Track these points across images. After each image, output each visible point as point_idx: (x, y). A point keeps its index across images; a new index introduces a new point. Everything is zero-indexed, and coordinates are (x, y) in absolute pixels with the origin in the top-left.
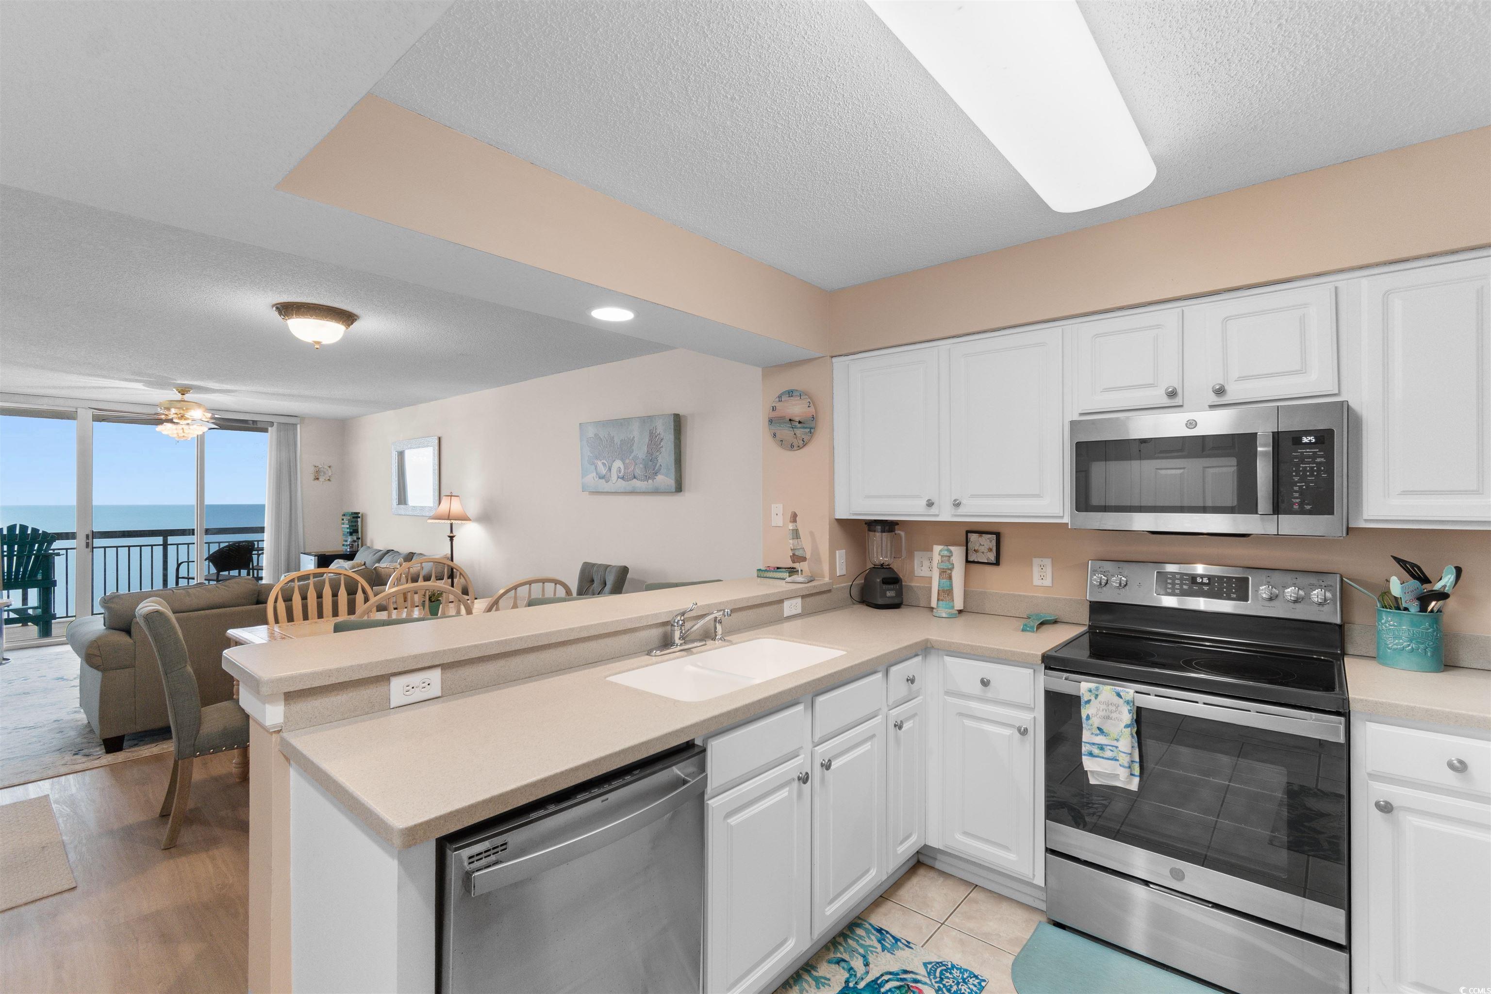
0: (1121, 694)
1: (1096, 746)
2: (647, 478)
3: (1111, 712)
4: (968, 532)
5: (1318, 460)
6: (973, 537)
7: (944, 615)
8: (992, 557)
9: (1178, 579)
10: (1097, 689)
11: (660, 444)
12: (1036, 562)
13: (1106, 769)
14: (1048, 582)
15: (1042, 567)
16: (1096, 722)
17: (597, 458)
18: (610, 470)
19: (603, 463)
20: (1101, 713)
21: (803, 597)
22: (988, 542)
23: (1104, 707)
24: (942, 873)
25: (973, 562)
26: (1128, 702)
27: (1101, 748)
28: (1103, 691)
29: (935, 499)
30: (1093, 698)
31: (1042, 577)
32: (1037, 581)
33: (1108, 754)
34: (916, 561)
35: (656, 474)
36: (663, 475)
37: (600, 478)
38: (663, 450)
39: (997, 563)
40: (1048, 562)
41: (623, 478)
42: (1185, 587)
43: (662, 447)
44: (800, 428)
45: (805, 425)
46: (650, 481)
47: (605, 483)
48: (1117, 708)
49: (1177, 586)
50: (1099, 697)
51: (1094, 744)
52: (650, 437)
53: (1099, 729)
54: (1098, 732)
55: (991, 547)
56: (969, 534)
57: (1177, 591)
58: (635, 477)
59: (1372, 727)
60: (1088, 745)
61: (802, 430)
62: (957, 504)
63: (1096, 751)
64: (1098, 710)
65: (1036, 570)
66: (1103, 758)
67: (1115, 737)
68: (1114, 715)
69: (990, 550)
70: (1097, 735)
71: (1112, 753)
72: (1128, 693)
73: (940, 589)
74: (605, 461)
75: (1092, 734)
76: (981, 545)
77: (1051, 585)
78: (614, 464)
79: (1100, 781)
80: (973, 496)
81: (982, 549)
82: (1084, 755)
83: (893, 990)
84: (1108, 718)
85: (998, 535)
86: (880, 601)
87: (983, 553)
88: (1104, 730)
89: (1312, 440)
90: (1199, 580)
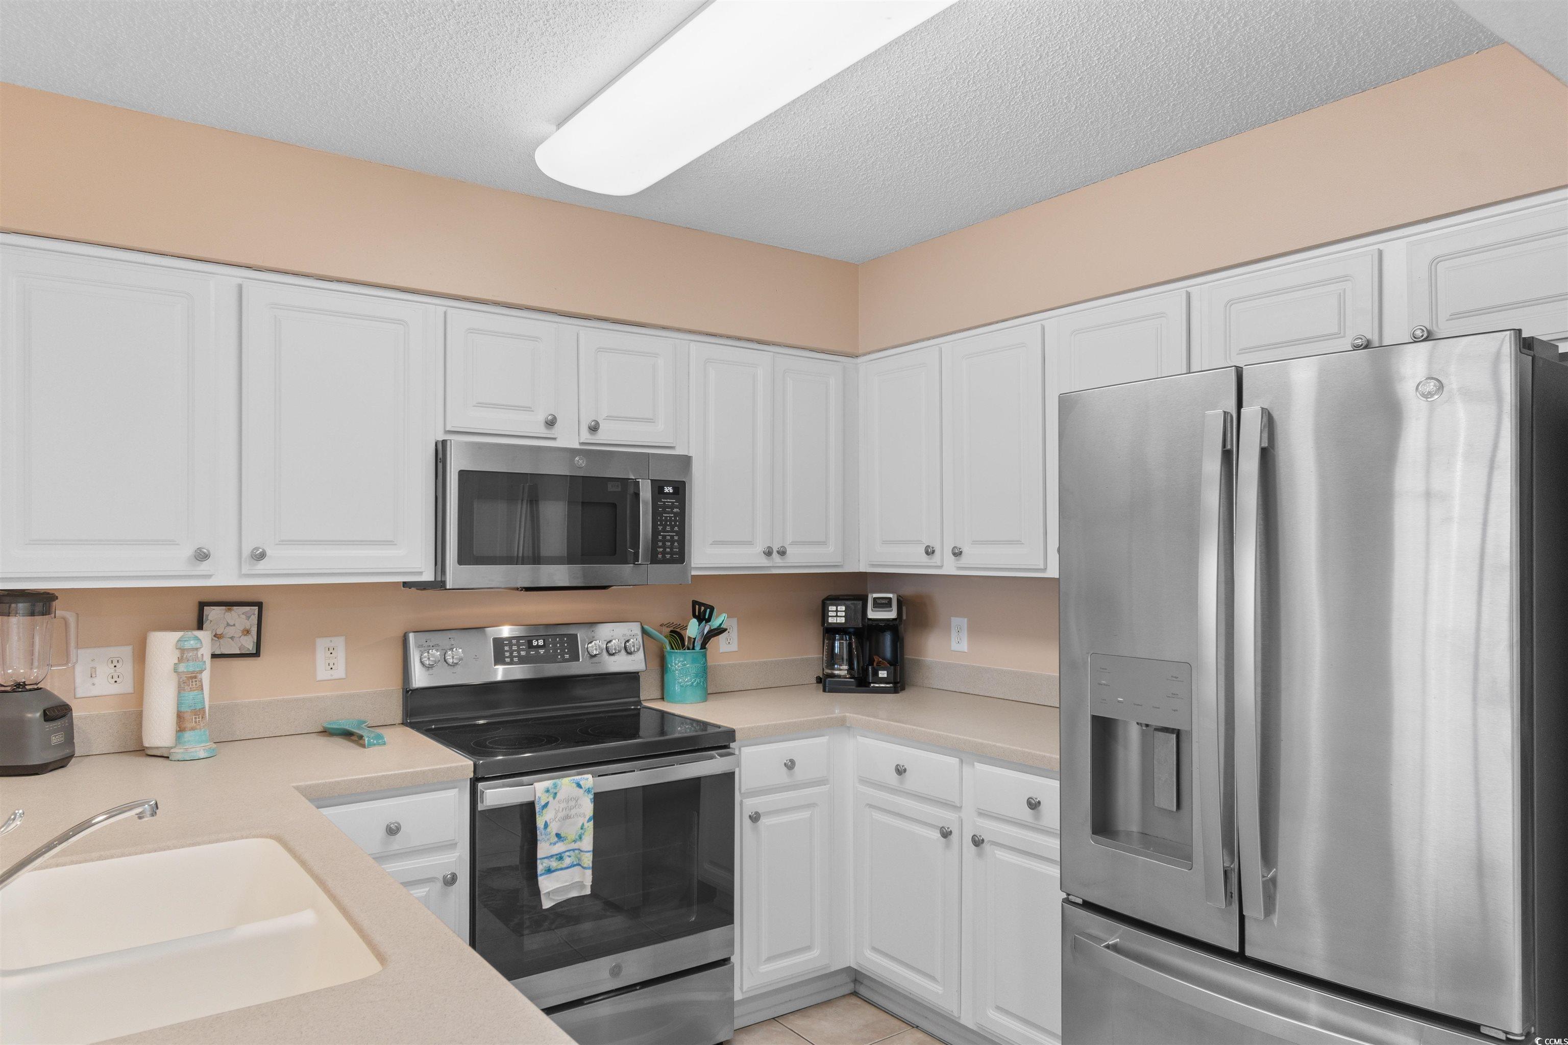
0: (581, 783)
1: (555, 857)
3: (571, 809)
4: (211, 604)
5: (675, 510)
6: (212, 613)
7: (202, 754)
8: (249, 644)
9: (515, 645)
10: (555, 786)
12: (322, 644)
13: (566, 881)
14: (340, 672)
15: (331, 650)
16: (554, 828)
20: (560, 815)
22: (243, 618)
23: (563, 805)
25: (223, 655)
26: (588, 791)
27: (560, 857)
28: (562, 786)
29: (209, 547)
30: (551, 799)
31: (331, 666)
32: (322, 673)
33: (567, 861)
39: (257, 654)
40: (339, 643)
42: (523, 653)
48: (577, 801)
49: (515, 654)
50: (558, 795)
51: (552, 856)
53: (558, 835)
54: (556, 839)
55: (248, 628)
56: (205, 608)
57: (516, 660)
60: (546, 861)
62: (259, 558)
63: (554, 864)
64: (557, 812)
65: (321, 656)
66: (561, 869)
67: (573, 838)
68: (573, 812)
69: (247, 632)
70: (555, 844)
71: (570, 859)
72: (587, 779)
73: (183, 709)
75: (551, 844)
76: (228, 625)
77: (344, 676)
79: (554, 900)
80: (283, 543)
81: (230, 631)
82: (541, 875)
84: (567, 817)
85: (259, 605)
87: (232, 638)
88: (562, 835)
89: (671, 491)
90: (535, 643)
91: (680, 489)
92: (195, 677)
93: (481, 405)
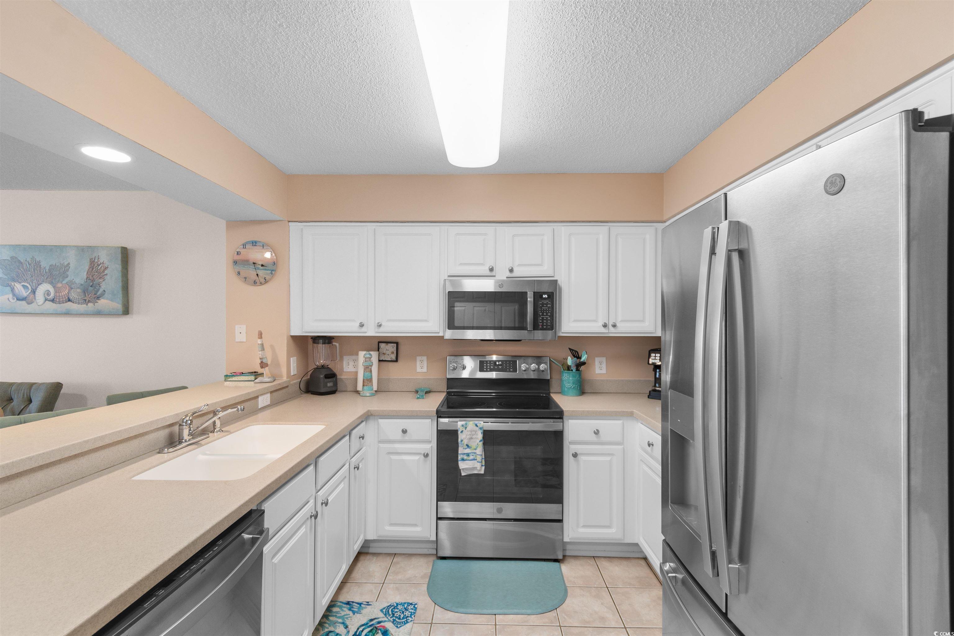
0: (478, 425)
1: (466, 455)
2: (86, 302)
3: (473, 435)
4: (379, 342)
5: (549, 306)
6: (382, 346)
7: (368, 395)
8: (393, 357)
9: (489, 363)
10: (466, 424)
11: (103, 271)
12: (419, 358)
13: (471, 466)
14: (425, 370)
15: (422, 361)
16: (465, 442)
17: (14, 280)
18: (34, 292)
19: (23, 286)
20: (468, 437)
21: (271, 392)
22: (391, 348)
23: (469, 433)
24: (374, 554)
25: (382, 361)
26: (481, 428)
27: (468, 455)
28: (469, 425)
29: (365, 322)
30: (464, 429)
31: (422, 367)
32: (419, 370)
33: (471, 457)
34: (344, 363)
35: (98, 298)
36: (107, 299)
37: (18, 299)
38: (107, 278)
39: (396, 360)
40: (425, 358)
41: (53, 301)
42: (492, 367)
43: (106, 275)
44: (262, 269)
45: (267, 268)
46: (90, 305)
47: (26, 304)
48: (476, 432)
49: (488, 367)
50: (467, 428)
51: (464, 454)
52: (91, 264)
53: (467, 445)
54: (466, 447)
55: (393, 351)
56: (380, 344)
57: (488, 370)
58: (69, 300)
59: (571, 421)
60: (461, 455)
61: (264, 271)
62: (380, 326)
63: (465, 457)
64: (467, 435)
65: (418, 363)
66: (469, 460)
67: (475, 448)
68: (474, 437)
69: (393, 353)
70: (466, 449)
71: (473, 456)
72: (481, 423)
73: (364, 379)
74: (26, 284)
75: (464, 448)
76: (387, 350)
78: (40, 287)
79: (467, 473)
80: (389, 320)
81: (388, 352)
82: (460, 461)
83: (368, 634)
84: (471, 438)
85: (397, 344)
86: (323, 390)
87: (388, 355)
88: (469, 446)
89: (547, 297)
90: (497, 363)
91: (551, 296)
92: (368, 367)
93: (461, 264)
